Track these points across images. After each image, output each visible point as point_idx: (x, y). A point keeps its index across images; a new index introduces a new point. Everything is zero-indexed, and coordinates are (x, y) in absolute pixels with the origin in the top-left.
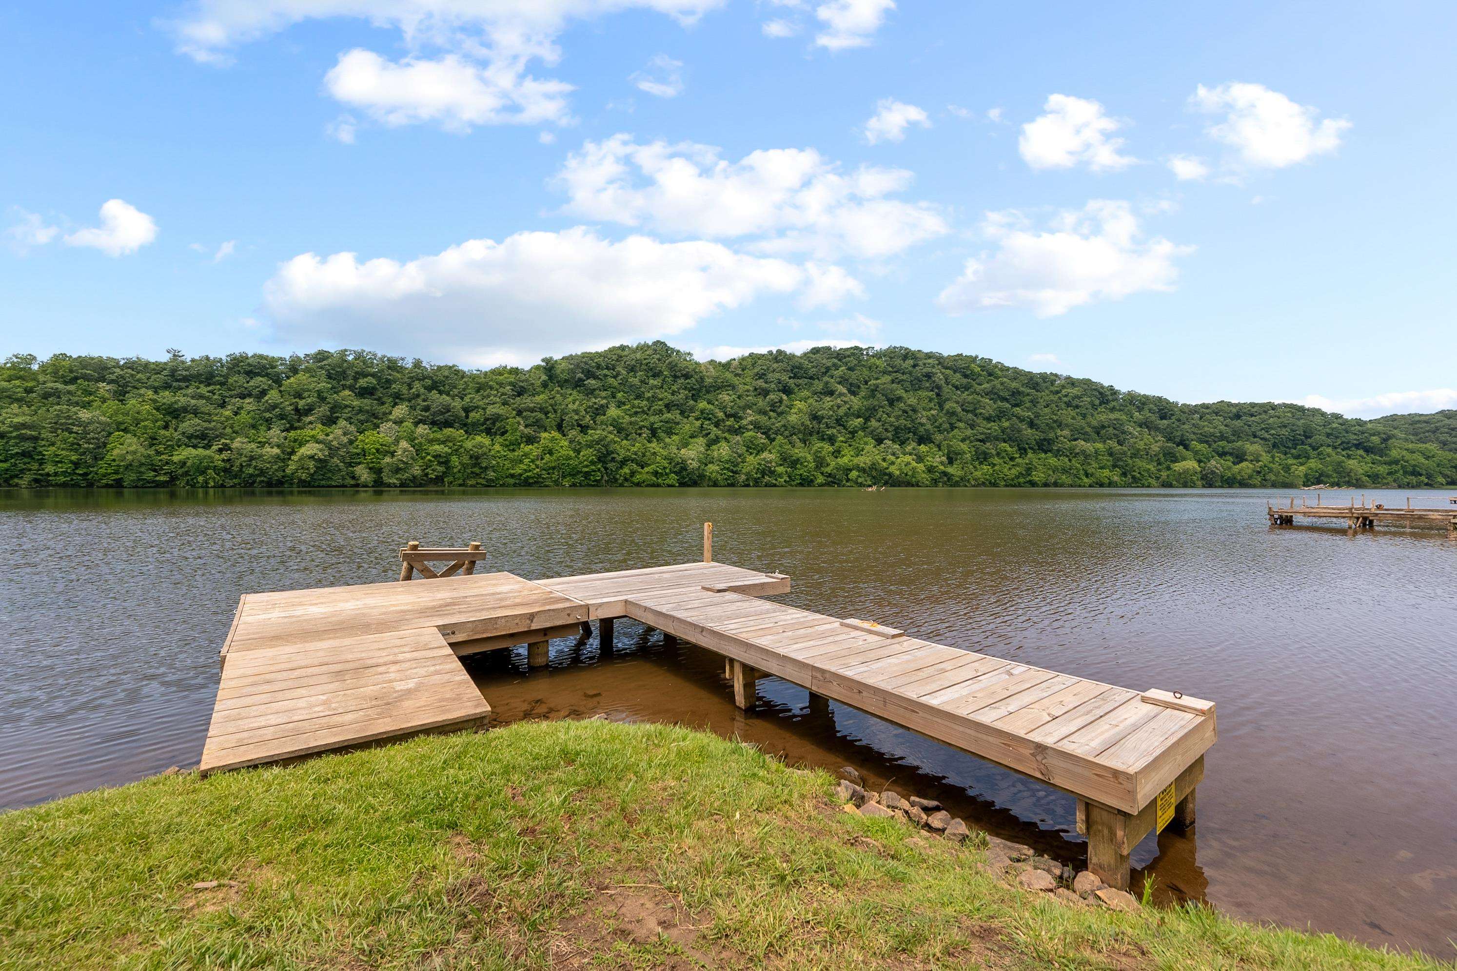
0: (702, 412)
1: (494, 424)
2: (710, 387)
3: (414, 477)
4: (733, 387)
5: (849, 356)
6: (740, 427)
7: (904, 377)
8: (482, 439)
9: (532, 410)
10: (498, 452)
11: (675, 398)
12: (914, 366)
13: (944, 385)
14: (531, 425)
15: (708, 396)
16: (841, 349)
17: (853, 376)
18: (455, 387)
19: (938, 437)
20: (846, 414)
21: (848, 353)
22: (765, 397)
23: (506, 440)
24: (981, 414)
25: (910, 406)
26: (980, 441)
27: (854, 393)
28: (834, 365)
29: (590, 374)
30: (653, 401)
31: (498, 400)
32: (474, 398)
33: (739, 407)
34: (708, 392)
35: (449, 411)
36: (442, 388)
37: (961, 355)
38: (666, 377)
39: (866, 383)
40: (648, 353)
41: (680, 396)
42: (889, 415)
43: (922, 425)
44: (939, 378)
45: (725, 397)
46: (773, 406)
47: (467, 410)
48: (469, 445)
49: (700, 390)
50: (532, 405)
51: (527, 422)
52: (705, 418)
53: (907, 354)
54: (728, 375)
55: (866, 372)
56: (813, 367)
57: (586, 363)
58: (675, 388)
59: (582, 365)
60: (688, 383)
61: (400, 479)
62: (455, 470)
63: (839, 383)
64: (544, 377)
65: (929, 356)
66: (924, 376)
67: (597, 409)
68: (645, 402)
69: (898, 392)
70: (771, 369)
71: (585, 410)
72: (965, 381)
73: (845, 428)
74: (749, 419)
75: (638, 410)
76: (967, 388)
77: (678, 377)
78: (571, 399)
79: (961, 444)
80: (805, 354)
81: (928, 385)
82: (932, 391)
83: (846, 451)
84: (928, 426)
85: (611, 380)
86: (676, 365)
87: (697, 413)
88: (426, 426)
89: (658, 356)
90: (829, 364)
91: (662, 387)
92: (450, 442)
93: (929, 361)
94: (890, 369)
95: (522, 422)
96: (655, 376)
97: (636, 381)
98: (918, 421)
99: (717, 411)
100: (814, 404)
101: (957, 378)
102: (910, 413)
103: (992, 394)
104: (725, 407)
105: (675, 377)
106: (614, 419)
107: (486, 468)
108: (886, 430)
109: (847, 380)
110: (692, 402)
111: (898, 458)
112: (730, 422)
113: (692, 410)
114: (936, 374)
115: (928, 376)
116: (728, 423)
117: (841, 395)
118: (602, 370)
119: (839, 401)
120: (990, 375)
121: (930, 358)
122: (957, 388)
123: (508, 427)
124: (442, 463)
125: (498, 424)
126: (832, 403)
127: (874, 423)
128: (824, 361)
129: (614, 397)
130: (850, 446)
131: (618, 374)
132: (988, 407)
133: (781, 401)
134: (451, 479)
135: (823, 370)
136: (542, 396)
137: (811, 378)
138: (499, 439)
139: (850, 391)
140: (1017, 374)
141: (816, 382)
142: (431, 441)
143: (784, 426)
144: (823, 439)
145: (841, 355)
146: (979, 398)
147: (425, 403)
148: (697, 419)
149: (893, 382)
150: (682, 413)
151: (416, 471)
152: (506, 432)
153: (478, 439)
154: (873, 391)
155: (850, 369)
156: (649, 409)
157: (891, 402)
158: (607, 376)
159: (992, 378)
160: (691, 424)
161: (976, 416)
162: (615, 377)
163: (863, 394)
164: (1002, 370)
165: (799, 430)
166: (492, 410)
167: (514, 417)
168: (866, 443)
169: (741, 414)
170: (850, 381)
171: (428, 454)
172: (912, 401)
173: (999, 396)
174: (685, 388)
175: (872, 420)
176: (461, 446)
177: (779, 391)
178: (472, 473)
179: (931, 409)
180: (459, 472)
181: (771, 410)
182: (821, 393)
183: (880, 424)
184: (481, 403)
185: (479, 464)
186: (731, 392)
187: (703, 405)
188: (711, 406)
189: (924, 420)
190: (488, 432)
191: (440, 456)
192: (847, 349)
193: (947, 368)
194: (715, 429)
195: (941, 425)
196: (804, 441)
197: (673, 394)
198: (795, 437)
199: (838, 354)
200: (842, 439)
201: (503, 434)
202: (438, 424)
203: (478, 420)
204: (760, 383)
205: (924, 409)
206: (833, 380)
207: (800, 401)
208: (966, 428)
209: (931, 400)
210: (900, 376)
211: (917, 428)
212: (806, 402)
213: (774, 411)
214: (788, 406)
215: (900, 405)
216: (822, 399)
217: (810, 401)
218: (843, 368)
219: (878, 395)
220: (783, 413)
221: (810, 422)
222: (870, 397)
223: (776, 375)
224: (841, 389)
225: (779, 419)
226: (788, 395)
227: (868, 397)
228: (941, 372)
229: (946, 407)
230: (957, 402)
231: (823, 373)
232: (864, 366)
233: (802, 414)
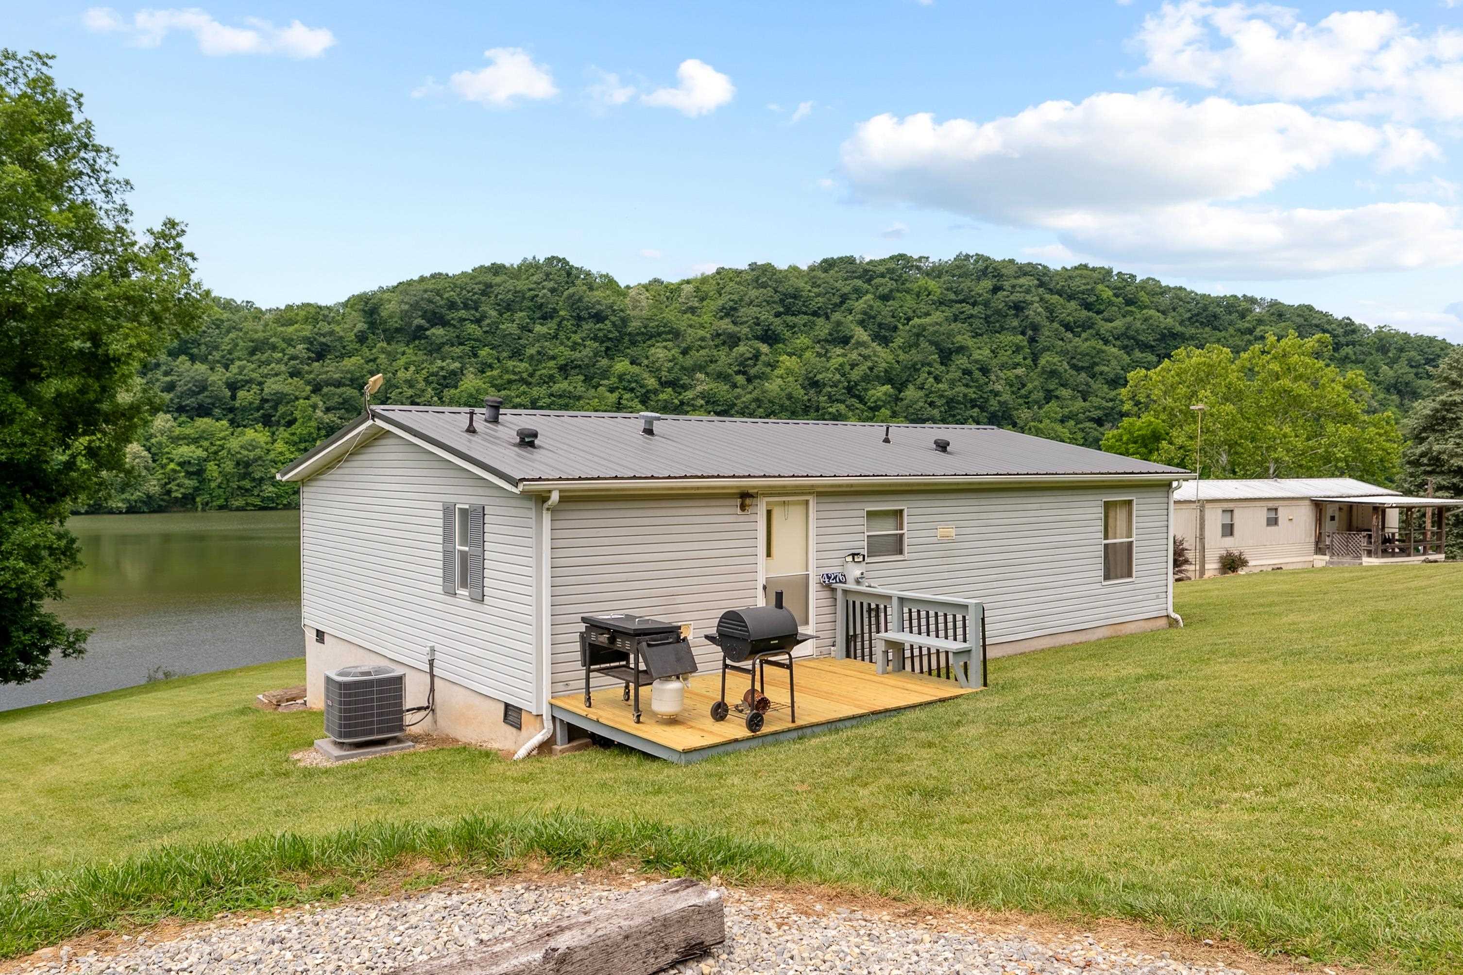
0: (621, 378)
1: (275, 408)
2: (638, 334)
3: (149, 497)
4: (676, 334)
5: (883, 276)
6: (682, 403)
7: (975, 311)
8: (255, 435)
9: (338, 384)
10: (281, 453)
11: (577, 355)
12: (996, 289)
13: (1045, 322)
14: (334, 408)
15: (633, 351)
16: (871, 262)
17: (885, 311)
18: (216, 348)
20: (865, 378)
21: (882, 269)
22: (731, 348)
23: (293, 434)
24: (1101, 373)
25: (976, 361)
27: (885, 341)
28: (857, 291)
29: (436, 319)
30: (540, 362)
31: (283, 368)
32: (244, 367)
33: (683, 368)
34: (633, 343)
35: (204, 389)
36: (195, 351)
37: (1085, 267)
38: (563, 319)
39: (909, 319)
40: (535, 278)
41: (584, 353)
42: (937, 379)
43: (996, 394)
44: (1036, 311)
45: (660, 352)
46: (743, 365)
47: (233, 387)
48: (234, 444)
49: (619, 340)
50: (336, 376)
51: (329, 404)
52: (625, 389)
53: (987, 269)
54: (670, 315)
55: (910, 302)
57: (430, 301)
58: (576, 338)
59: (423, 304)
60: (600, 330)
61: (128, 501)
62: (213, 485)
63: (861, 323)
64: (361, 326)
65: (1024, 270)
66: (1010, 307)
67: (445, 378)
68: (524, 365)
70: (746, 299)
71: (426, 380)
72: (1085, 313)
73: (861, 400)
74: (699, 388)
75: (513, 377)
76: (1087, 326)
77: (585, 319)
78: (402, 361)
80: (812, 269)
81: (1015, 323)
82: (1023, 333)
84: (1006, 397)
85: (471, 328)
86: (580, 300)
87: (614, 380)
88: (169, 416)
89: (551, 284)
90: (846, 290)
91: (556, 337)
92: (206, 439)
93: (1022, 281)
94: (953, 296)
95: (321, 403)
96: (544, 318)
97: (510, 328)
98: (990, 387)
99: (646, 375)
100: (814, 360)
101: (1072, 310)
102: (977, 374)
104: (659, 369)
105: (579, 318)
106: (471, 395)
107: (261, 479)
108: (932, 404)
109: (874, 318)
110: (604, 362)
112: (666, 395)
113: (605, 374)
114: (1032, 303)
115: (1018, 308)
116: (663, 396)
117: (860, 344)
118: (457, 310)
119: (854, 356)
120: (1129, 302)
121: (1025, 274)
122: (1068, 327)
123: (297, 414)
124: (193, 473)
125: (282, 409)
126: (841, 359)
127: (911, 393)
128: (837, 285)
129: (475, 355)
131: (484, 317)
132: (1114, 363)
133: (757, 356)
134: (207, 497)
135: (837, 300)
136: (354, 360)
137: (815, 314)
138: (283, 433)
139: (876, 337)
140: (1180, 299)
141: (820, 321)
142: (176, 440)
143: (757, 400)
145: (869, 273)
146: (1100, 345)
147: (168, 379)
148: (612, 390)
149: (955, 318)
150: (587, 379)
151: (153, 486)
152: (295, 420)
153: (250, 434)
154: (918, 335)
155: (885, 298)
156: (531, 375)
157: (946, 356)
158: (465, 320)
159: (1132, 308)
161: (1093, 376)
162: (478, 321)
163: (899, 341)
164: (1152, 294)
165: (782, 406)
166: (273, 386)
167: (307, 398)
169: (685, 380)
170: (879, 318)
171: (172, 460)
172: (982, 354)
173: (1137, 342)
174: (595, 339)
175: (911, 386)
176: (222, 447)
177: (757, 338)
178: (239, 488)
179: (1016, 366)
180: (219, 487)
181: (738, 372)
182: (826, 341)
183: (921, 393)
184: (254, 375)
185: (250, 474)
186: (670, 344)
187: (622, 366)
188: (635, 369)
189: (998, 387)
190: (267, 421)
191: (189, 462)
192: (883, 261)
193: (1051, 291)
195: (1030, 393)
197: (573, 349)
199: (866, 271)
201: (290, 424)
202: (187, 411)
203: (251, 403)
204: (726, 325)
205: (1002, 367)
206: (850, 318)
207: (790, 355)
208: (1074, 398)
209: (1018, 349)
210: (968, 309)
211: (987, 400)
212: (800, 357)
213: (744, 373)
214: (769, 365)
215: (961, 361)
216: (827, 351)
217: (808, 354)
218: (869, 296)
219: (924, 344)
220: (756, 377)
221: (802, 392)
222: (910, 346)
223: (753, 311)
224: (861, 334)
225: (751, 387)
226: (771, 345)
227: (907, 348)
228: (1041, 299)
229: (1042, 362)
230: (1063, 353)
231: (835, 305)
232: (908, 291)
233: (791, 379)
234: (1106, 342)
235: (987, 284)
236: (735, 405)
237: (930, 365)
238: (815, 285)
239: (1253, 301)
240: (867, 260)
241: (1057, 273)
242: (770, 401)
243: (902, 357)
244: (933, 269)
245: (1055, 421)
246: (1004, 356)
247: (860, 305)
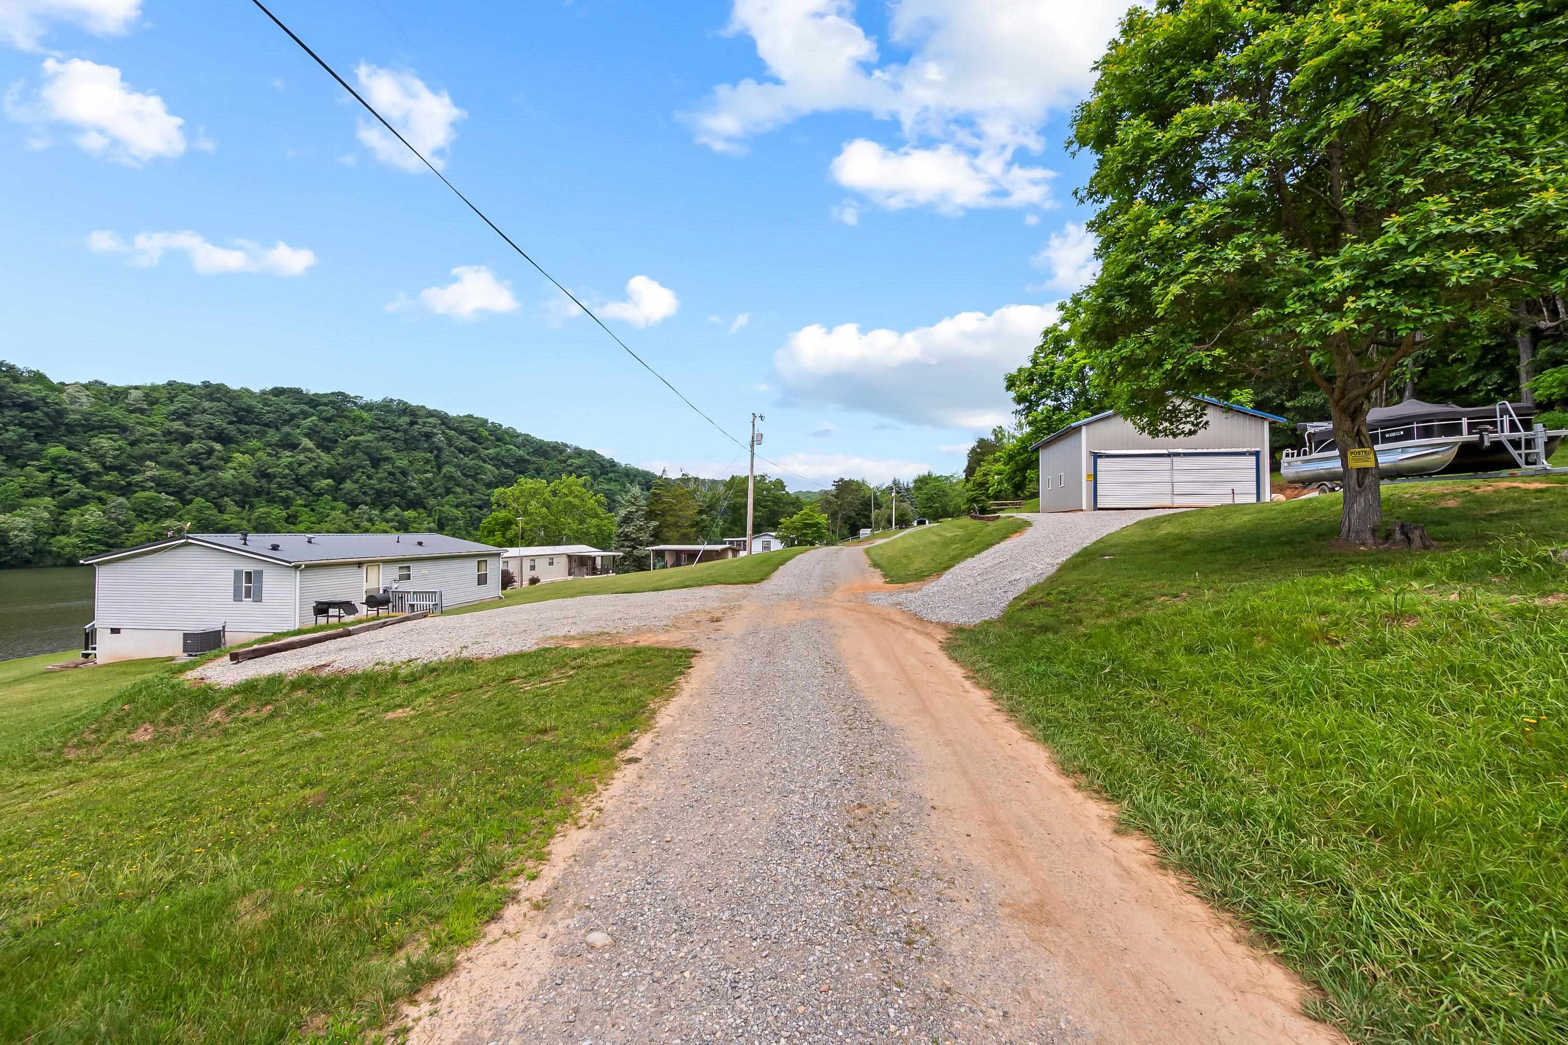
0: (55, 460)
2: (77, 425)
4: (123, 429)
6: (129, 484)
7: (397, 435)
12: (412, 423)
13: (445, 446)
15: (71, 439)
16: (316, 395)
17: (328, 429)
19: (432, 502)
20: (311, 473)
21: (325, 400)
22: (184, 444)
24: (481, 479)
25: (398, 467)
26: (475, 506)
27: (327, 450)
28: (304, 413)
33: (131, 457)
34: (71, 432)
37: (472, 416)
39: (347, 436)
41: (7, 436)
42: (369, 477)
43: (412, 488)
44: (439, 439)
45: (104, 442)
46: (196, 458)
49: (53, 428)
52: (60, 469)
53: (406, 410)
54: (116, 412)
55: (348, 425)
56: (269, 412)
60: (27, 417)
63: (307, 435)
65: (432, 414)
66: (422, 436)
69: (386, 452)
70: (200, 408)
72: (471, 443)
73: (307, 489)
74: (149, 473)
76: (472, 451)
77: (7, 407)
79: (454, 510)
80: (263, 393)
81: (426, 446)
82: (431, 452)
83: (305, 516)
84: (419, 491)
87: (46, 461)
90: (295, 411)
93: (430, 420)
94: (381, 424)
98: (408, 484)
99: (86, 460)
100: (265, 457)
101: (463, 441)
102: (399, 475)
103: (498, 462)
104: (103, 456)
108: (364, 493)
109: (319, 432)
110: (34, 445)
111: (373, 525)
112: (111, 477)
113: (34, 456)
114: (437, 434)
115: (428, 436)
116: (106, 478)
117: (305, 450)
119: (301, 457)
120: (498, 440)
121: (433, 416)
122: (460, 451)
126: (290, 459)
127: (348, 485)
128: (288, 406)
130: (313, 510)
133: (210, 452)
135: (286, 417)
137: (266, 425)
139: (319, 446)
140: (527, 441)
141: (272, 431)
143: (210, 484)
144: (271, 501)
145: (314, 402)
146: (481, 463)
148: (43, 470)
149: (383, 439)
150: (10, 459)
154: (354, 447)
155: (328, 420)
157: (376, 462)
159: (500, 443)
160: (28, 477)
161: (476, 481)
163: (339, 450)
164: (512, 436)
168: (333, 508)
169: (133, 466)
170: (323, 434)
172: (403, 463)
173: (503, 462)
174: (21, 425)
175: (348, 481)
177: (210, 438)
179: (426, 472)
181: (190, 463)
182: (277, 445)
183: (356, 486)
186: (116, 436)
187: (55, 450)
188: (74, 454)
189: (415, 484)
192: (325, 395)
193: (450, 429)
194: (78, 485)
195: (435, 489)
196: (241, 504)
198: (226, 499)
199: (311, 400)
200: (300, 502)
204: (178, 425)
205: (417, 472)
206: (298, 431)
207: (243, 453)
208: (464, 493)
209: (427, 461)
210: (392, 434)
211: (406, 492)
212: (252, 455)
213: (196, 464)
214: (222, 459)
215: (388, 467)
216: (277, 453)
217: (259, 454)
218: (314, 418)
219: (359, 454)
220: (211, 467)
221: (254, 480)
222: (348, 454)
223: (206, 417)
224: (307, 443)
225: (204, 475)
226: (224, 445)
227: (345, 455)
228: (443, 432)
229: (444, 470)
230: (457, 466)
231: (285, 421)
232: (347, 417)
233: (243, 470)
234: (484, 461)
235: (406, 419)
236: (188, 487)
237: (363, 467)
238: (266, 404)
239: (566, 446)
240: (312, 392)
241: (453, 418)
242: (223, 486)
243: (341, 461)
244: (366, 405)
245: (452, 506)
246: (419, 465)
247: (307, 422)
